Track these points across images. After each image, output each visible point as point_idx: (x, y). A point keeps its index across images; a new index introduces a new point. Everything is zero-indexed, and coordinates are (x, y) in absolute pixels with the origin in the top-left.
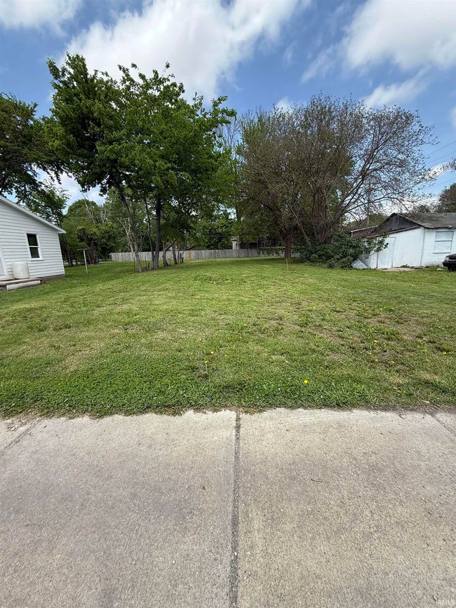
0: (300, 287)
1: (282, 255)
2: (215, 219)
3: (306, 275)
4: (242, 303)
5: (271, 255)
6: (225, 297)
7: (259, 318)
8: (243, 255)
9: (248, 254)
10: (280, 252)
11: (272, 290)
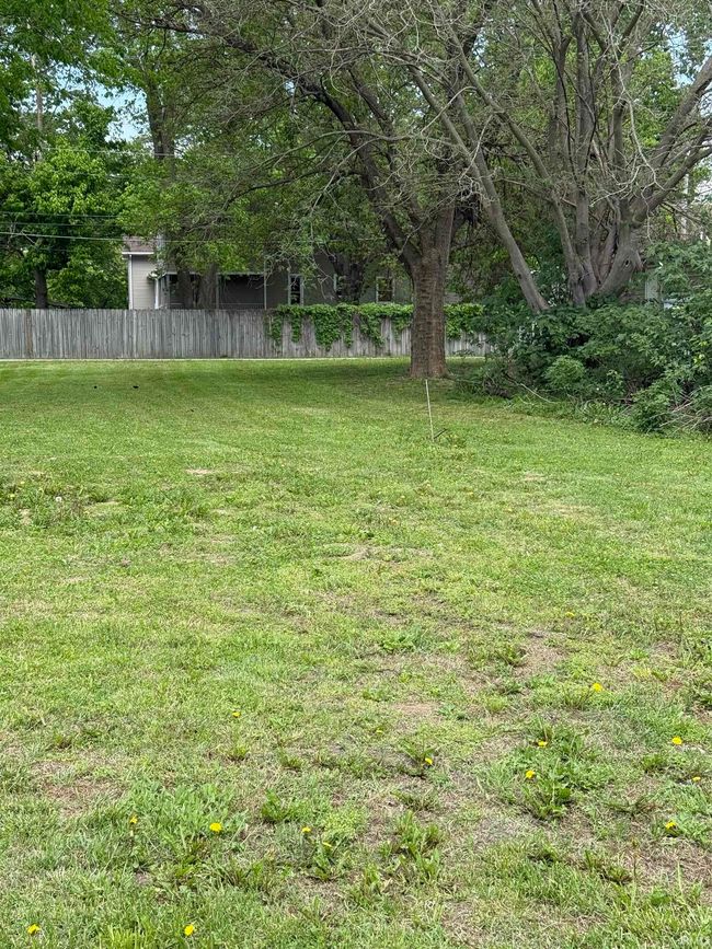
0: (508, 548)
1: (399, 349)
2: (33, 139)
3: (529, 476)
4: (189, 661)
5: (336, 346)
6: (87, 621)
7: (293, 767)
8: (186, 342)
9: (215, 337)
10: (387, 332)
11: (355, 567)
